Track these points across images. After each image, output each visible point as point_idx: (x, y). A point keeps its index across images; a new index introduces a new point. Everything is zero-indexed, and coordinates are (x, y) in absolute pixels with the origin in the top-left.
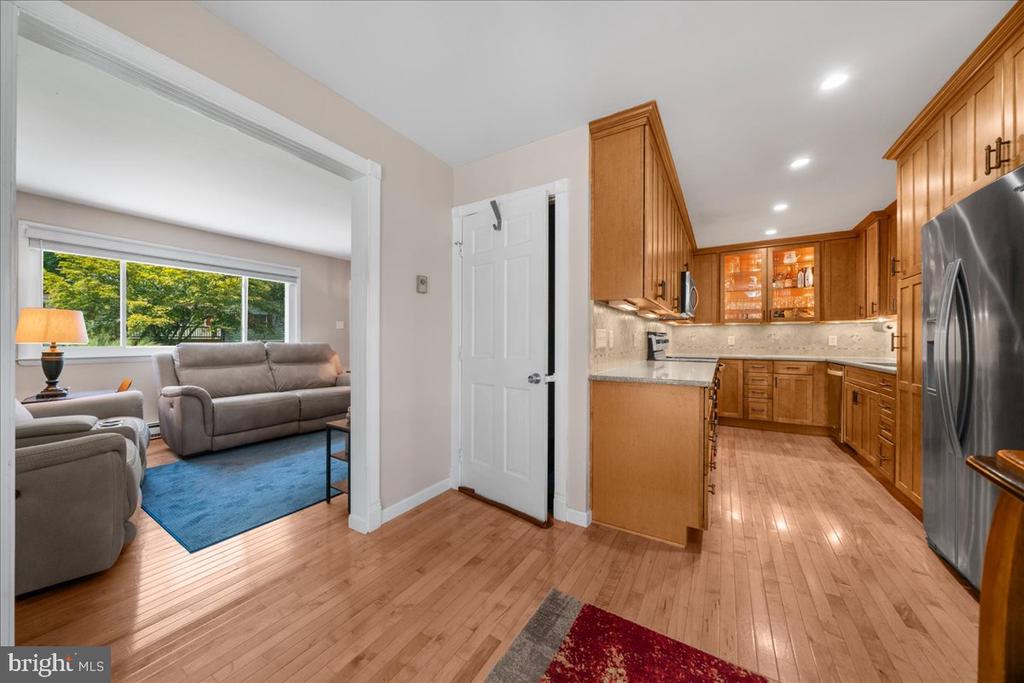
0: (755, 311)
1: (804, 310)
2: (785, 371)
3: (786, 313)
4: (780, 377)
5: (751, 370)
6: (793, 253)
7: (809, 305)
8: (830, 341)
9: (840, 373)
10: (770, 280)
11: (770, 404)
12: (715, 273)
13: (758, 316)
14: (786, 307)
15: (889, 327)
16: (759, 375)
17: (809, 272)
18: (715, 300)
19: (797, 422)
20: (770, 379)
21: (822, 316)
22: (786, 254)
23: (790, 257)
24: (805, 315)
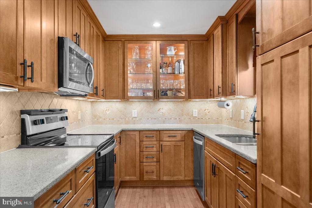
0: (149, 90)
1: (179, 90)
2: (168, 139)
3: (168, 92)
4: (164, 143)
5: (145, 139)
6: (173, 48)
7: (182, 87)
8: (194, 113)
9: (201, 143)
10: (158, 66)
11: (158, 166)
12: (121, 56)
13: (150, 94)
14: (169, 88)
15: (228, 105)
16: (151, 143)
17: (182, 62)
18: (121, 79)
19: (175, 178)
20: (158, 145)
21: (190, 96)
22: (168, 48)
23: (170, 50)
24: (180, 95)
